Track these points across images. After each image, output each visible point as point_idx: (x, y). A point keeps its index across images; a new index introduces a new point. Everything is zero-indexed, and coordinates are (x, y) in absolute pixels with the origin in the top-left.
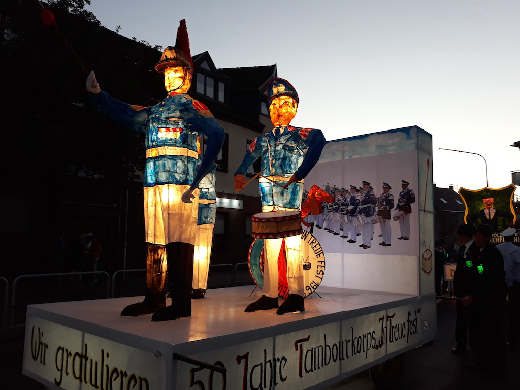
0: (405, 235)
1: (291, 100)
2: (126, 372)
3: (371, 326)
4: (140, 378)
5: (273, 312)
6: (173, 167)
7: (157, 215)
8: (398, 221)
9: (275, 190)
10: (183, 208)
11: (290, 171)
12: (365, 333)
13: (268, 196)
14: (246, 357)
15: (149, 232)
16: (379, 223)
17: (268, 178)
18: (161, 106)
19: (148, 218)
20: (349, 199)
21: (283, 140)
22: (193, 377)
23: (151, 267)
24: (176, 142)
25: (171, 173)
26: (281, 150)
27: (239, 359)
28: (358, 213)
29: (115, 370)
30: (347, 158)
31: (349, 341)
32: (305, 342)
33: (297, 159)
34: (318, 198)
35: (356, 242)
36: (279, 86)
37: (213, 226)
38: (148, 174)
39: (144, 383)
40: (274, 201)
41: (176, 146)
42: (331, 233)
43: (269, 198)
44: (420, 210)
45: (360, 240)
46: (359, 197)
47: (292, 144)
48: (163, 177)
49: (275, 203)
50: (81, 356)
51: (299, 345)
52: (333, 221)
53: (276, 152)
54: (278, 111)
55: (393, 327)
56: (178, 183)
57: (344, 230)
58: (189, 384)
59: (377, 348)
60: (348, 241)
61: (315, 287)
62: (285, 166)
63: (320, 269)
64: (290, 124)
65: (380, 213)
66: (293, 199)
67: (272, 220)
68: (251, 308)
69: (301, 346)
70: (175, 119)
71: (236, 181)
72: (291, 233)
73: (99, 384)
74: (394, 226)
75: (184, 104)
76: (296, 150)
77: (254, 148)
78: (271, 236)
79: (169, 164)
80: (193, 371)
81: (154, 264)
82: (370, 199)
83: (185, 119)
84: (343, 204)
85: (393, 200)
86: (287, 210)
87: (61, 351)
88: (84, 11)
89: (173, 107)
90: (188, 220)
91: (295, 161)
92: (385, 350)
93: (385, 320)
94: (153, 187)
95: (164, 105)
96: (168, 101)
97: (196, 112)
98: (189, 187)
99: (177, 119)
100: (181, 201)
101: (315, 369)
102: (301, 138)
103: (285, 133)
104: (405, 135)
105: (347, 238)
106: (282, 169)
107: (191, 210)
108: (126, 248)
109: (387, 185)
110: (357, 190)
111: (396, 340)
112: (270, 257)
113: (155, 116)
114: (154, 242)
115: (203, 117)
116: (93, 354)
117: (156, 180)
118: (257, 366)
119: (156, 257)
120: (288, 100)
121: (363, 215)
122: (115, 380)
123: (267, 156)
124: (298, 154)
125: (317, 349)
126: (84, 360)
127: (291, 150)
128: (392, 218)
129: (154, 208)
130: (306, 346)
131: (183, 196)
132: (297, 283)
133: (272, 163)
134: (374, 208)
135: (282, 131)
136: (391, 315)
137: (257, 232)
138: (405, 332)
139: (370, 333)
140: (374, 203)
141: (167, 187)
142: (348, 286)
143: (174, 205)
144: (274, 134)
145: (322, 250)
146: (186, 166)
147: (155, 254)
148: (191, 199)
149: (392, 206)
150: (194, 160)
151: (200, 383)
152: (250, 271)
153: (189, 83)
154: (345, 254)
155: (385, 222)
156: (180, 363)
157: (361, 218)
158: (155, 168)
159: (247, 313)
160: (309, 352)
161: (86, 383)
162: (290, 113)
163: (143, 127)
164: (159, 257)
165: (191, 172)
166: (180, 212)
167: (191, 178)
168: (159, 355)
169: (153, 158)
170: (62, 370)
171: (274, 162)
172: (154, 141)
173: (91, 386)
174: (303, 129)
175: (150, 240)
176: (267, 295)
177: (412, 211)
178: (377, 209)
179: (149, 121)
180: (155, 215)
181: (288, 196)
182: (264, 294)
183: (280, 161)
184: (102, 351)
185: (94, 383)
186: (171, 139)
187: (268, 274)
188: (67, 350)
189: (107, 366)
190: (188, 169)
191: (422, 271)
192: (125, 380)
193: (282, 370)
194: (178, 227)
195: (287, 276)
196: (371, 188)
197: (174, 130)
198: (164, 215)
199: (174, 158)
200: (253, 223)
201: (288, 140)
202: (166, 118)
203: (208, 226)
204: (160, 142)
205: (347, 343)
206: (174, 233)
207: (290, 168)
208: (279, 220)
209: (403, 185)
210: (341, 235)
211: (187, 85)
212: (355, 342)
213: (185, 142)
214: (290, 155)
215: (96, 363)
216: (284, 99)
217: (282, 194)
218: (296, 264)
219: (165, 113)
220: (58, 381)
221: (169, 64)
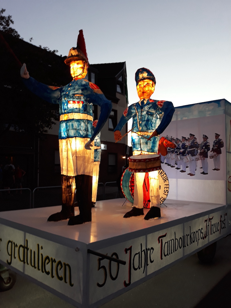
0: (217, 168)
1: (151, 82)
2: (55, 260)
3: (200, 225)
4: (65, 264)
5: (141, 218)
6: (79, 126)
7: (68, 157)
8: (213, 159)
9: (142, 141)
10: (85, 153)
11: (152, 129)
12: (197, 230)
13: (137, 144)
14: (130, 249)
15: (64, 168)
16: (200, 160)
17: (137, 133)
18: (69, 86)
19: (63, 159)
20: (181, 145)
21: (146, 108)
22: (100, 264)
23: (65, 190)
24: (80, 110)
25: (77, 130)
26: (145, 115)
27: (126, 250)
28: (187, 154)
29: (47, 258)
30: (179, 119)
31: (188, 235)
32: (164, 238)
33: (156, 121)
34: (165, 145)
35: (185, 171)
36: (144, 73)
37: (99, 163)
38: (62, 131)
39: (67, 267)
40: (142, 148)
41: (80, 113)
42: (170, 166)
43: (138, 146)
44: (227, 152)
45: (188, 171)
46: (187, 144)
47: (152, 111)
48: (72, 133)
49: (142, 149)
50: (24, 247)
51: (160, 239)
52: (171, 158)
53: (142, 116)
54: (143, 89)
55: (212, 225)
56: (82, 137)
57: (178, 164)
58: (97, 268)
59: (203, 239)
60: (180, 171)
61: (163, 201)
62: (148, 125)
63: (166, 189)
64: (150, 98)
65: (201, 154)
66: (153, 146)
67: (143, 160)
68: (127, 215)
69: (162, 240)
70: (78, 95)
71: (115, 135)
72: (155, 169)
73: (36, 265)
74: (210, 162)
75: (84, 85)
76: (155, 115)
77: (127, 113)
78: (142, 171)
79: (76, 124)
80: (100, 260)
81: (67, 188)
82: (194, 145)
83: (85, 95)
84: (177, 148)
85: (209, 146)
86: (150, 153)
87: (10, 244)
88: (10, 28)
89: (77, 87)
90: (88, 161)
91: (154, 122)
92: (208, 239)
93: (208, 221)
94: (65, 139)
95: (71, 86)
96: (73, 83)
97: (92, 90)
98: (89, 139)
99: (80, 95)
100: (84, 148)
101: (170, 254)
102: (158, 107)
103: (148, 104)
104: (216, 104)
105: (180, 170)
106: (146, 127)
107: (90, 154)
108: (38, 174)
109: (206, 136)
110: (186, 139)
111: (214, 233)
112: (138, 183)
113: (66, 93)
114: (67, 174)
115: (96, 94)
116: (32, 246)
117: (68, 135)
118: (137, 254)
119: (68, 184)
120: (149, 82)
121: (190, 155)
122: (48, 263)
123: (136, 119)
124: (156, 117)
125: (170, 241)
126: (26, 250)
127: (152, 115)
128: (209, 157)
129: (66, 153)
130: (165, 240)
131: (85, 145)
132: (157, 200)
133: (139, 123)
134: (197, 151)
135: (145, 102)
136: (211, 218)
137: (132, 168)
138: (219, 228)
139: (200, 229)
140: (197, 147)
141: (75, 139)
142: (180, 199)
143: (80, 151)
144: (140, 104)
145: (167, 178)
146: (87, 126)
147: (67, 182)
148: (90, 147)
149: (209, 149)
150: (91, 122)
151: (104, 267)
152: (122, 190)
153: (86, 71)
154: (178, 179)
155: (204, 159)
156: (92, 255)
157: (189, 157)
158: (66, 128)
159: (125, 219)
160: (166, 243)
161: (28, 264)
162: (151, 91)
163: (57, 100)
164: (70, 184)
165: (90, 130)
166: (83, 155)
167: (89, 133)
168: (77, 250)
169: (65, 121)
170: (11, 255)
171: (141, 122)
172: (65, 110)
173: (31, 267)
174: (160, 101)
175: (64, 173)
176: (137, 207)
177: (222, 152)
178: (199, 151)
179: (61, 96)
180: (67, 157)
181: (150, 145)
182: (135, 206)
183: (145, 122)
184: (38, 245)
185: (33, 264)
186: (77, 109)
187: (137, 193)
188: (14, 243)
189: (42, 255)
190: (88, 128)
191: (228, 190)
192: (55, 265)
193: (151, 256)
194: (82, 165)
195: (150, 195)
196: (195, 138)
197: (78, 102)
198: (73, 157)
199: (78, 121)
200: (129, 162)
201: (150, 108)
202: (73, 94)
203: (96, 163)
204: (69, 110)
205: (187, 236)
206: (80, 169)
207: (152, 126)
208: (147, 160)
209: (216, 136)
210: (176, 167)
211: (85, 73)
212: (191, 236)
213: (85, 110)
214: (151, 118)
215: (34, 252)
216: (147, 81)
217: (147, 143)
218: (156, 188)
219: (72, 91)
220: (9, 261)
221: (73, 59)
